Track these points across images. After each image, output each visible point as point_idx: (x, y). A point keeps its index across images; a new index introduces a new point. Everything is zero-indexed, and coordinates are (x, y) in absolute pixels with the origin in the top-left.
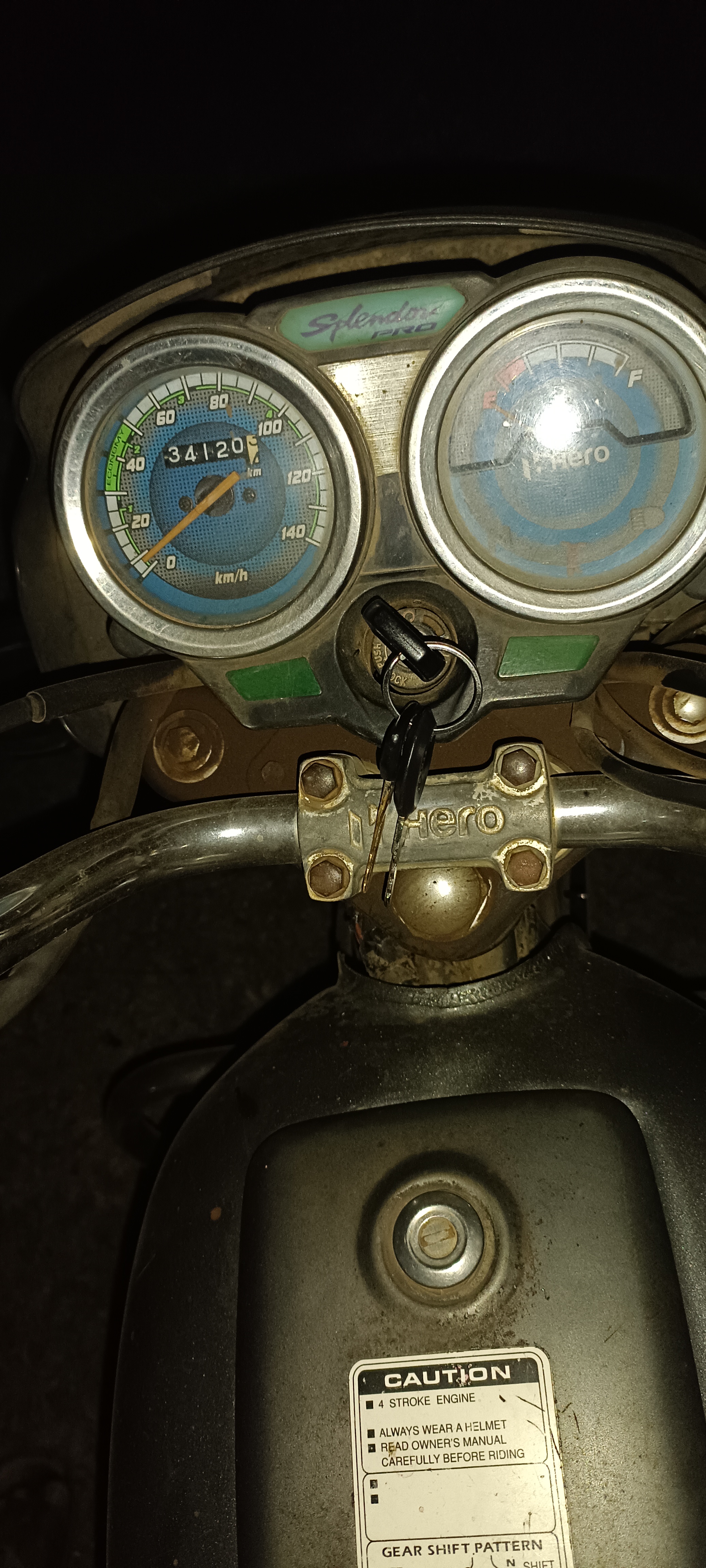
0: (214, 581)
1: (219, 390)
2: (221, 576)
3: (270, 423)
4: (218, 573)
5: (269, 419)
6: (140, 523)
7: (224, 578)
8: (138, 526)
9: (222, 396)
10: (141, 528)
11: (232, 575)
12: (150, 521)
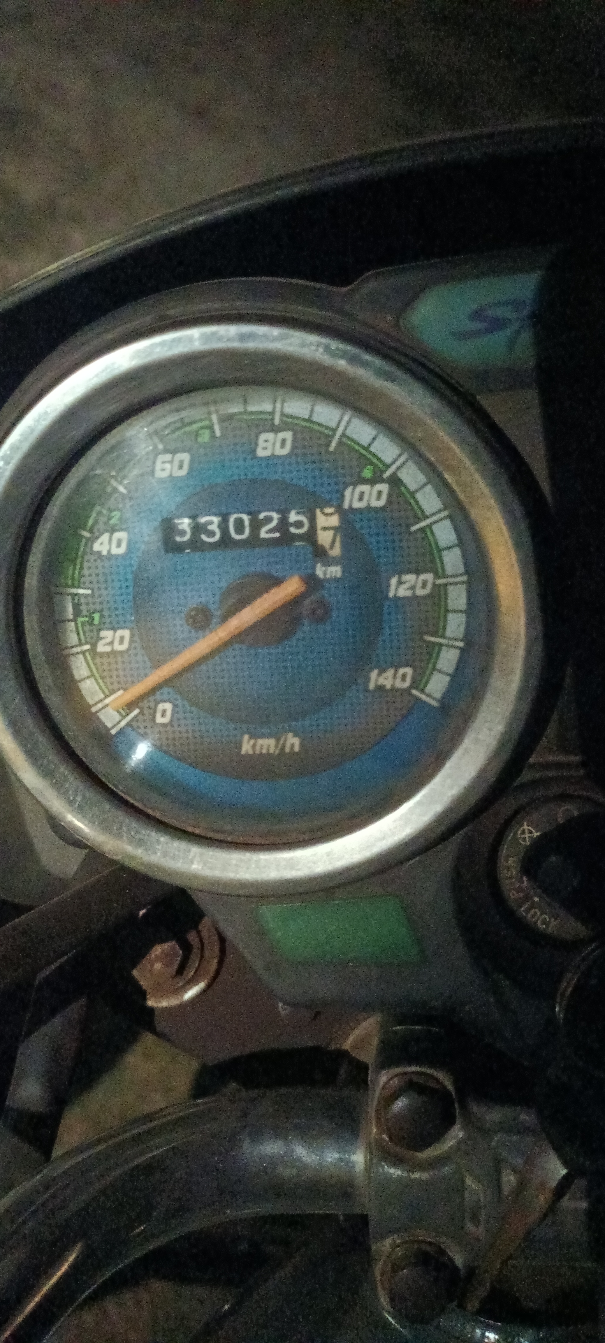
0: (240, 748)
1: (277, 421)
2: (252, 742)
3: (365, 488)
4: (246, 737)
5: (364, 481)
6: (111, 643)
7: (258, 748)
8: (108, 649)
9: (281, 435)
10: (113, 653)
11: (272, 742)
12: (131, 641)
